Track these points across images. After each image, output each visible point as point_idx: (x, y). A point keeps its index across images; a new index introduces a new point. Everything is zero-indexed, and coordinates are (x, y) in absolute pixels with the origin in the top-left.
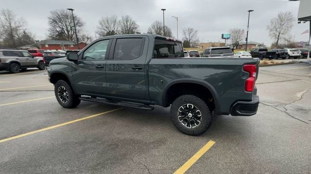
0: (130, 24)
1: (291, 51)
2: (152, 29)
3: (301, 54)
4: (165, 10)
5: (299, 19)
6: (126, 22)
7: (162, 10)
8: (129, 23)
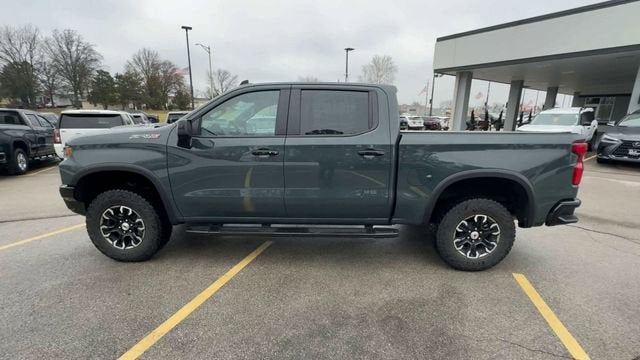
0: (77, 50)
1: (410, 119)
2: (134, 65)
3: (425, 124)
4: (190, 28)
5: (436, 71)
6: (67, 45)
7: (183, 27)
8: (74, 48)
